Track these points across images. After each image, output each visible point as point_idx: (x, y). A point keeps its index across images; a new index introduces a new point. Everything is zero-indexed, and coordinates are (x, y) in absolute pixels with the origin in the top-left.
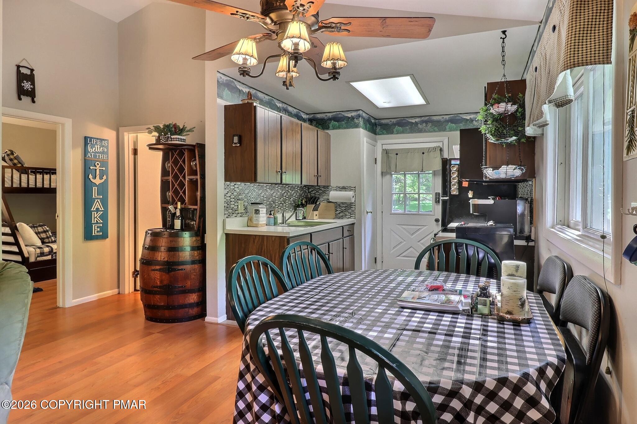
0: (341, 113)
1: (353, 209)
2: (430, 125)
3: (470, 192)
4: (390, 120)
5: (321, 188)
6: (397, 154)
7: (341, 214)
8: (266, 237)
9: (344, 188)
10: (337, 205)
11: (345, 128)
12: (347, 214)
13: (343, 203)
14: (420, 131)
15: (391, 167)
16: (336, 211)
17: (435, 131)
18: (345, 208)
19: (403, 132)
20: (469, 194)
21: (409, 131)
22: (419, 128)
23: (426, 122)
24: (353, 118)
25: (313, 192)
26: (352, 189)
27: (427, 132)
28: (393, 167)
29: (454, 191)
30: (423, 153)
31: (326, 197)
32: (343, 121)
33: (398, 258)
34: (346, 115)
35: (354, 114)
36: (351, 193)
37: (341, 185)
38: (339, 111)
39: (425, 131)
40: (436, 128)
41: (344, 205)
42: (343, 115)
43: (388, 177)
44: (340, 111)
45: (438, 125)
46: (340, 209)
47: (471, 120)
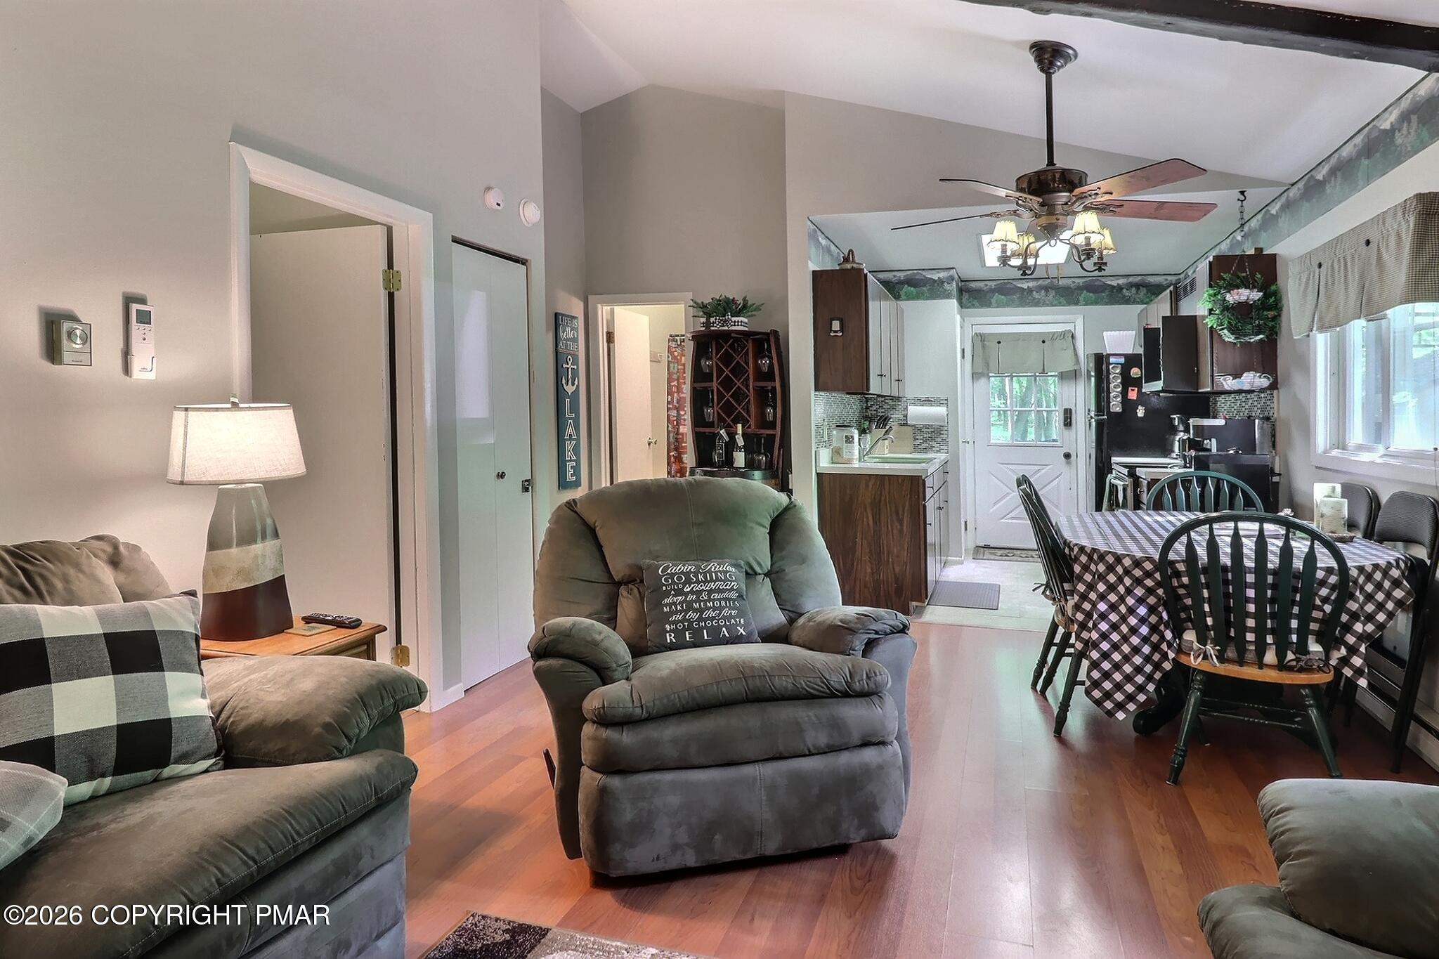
0: (920, 272)
1: (945, 436)
2: (1052, 293)
3: (1140, 407)
4: (986, 283)
5: (887, 401)
6: (999, 343)
7: (924, 446)
8: (887, 478)
9: (928, 401)
10: (917, 430)
11: (928, 298)
12: (935, 445)
13: (926, 427)
14: (1037, 304)
15: (991, 365)
16: (916, 439)
17: (1060, 304)
18: (930, 436)
19: (1007, 305)
20: (1138, 411)
21: (1017, 302)
22: (1035, 299)
23: (1046, 289)
24: (941, 282)
25: (874, 408)
26: (942, 402)
27: (1048, 305)
28: (993, 364)
29: (1116, 406)
30: (1044, 342)
31: (897, 416)
32: (924, 285)
34: (929, 276)
35: (942, 275)
36: (941, 410)
37: (923, 396)
38: (916, 270)
39: (1045, 304)
40: (1062, 300)
41: (928, 430)
42: (924, 276)
43: (983, 381)
44: (919, 270)
45: (1065, 294)
46: (922, 438)
47: (1120, 288)
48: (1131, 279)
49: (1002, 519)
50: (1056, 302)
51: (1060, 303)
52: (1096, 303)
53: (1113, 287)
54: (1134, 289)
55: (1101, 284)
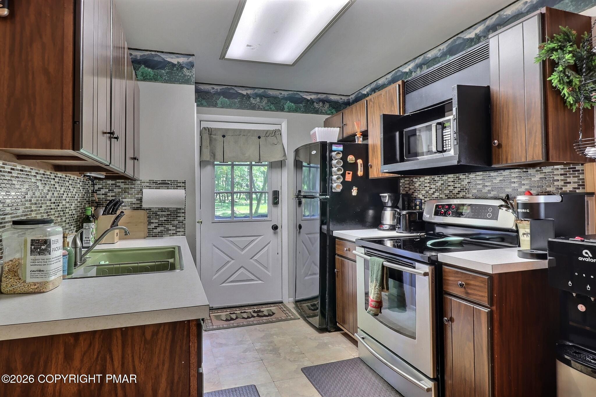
0: (159, 54)
1: (181, 219)
2: (265, 101)
3: (354, 188)
4: (214, 86)
5: (118, 184)
6: (224, 136)
7: (159, 229)
9: (164, 184)
10: (152, 214)
11: (166, 82)
12: (171, 227)
13: (162, 210)
14: (253, 107)
15: (217, 154)
16: (150, 223)
17: (270, 110)
18: (165, 218)
19: (230, 107)
20: (352, 191)
21: (238, 105)
22: (252, 103)
23: (261, 96)
24: (180, 67)
25: (103, 191)
26: (179, 185)
27: (261, 110)
28: (219, 154)
29: (337, 186)
30: (259, 137)
31: (129, 200)
32: (163, 68)
33: (224, 285)
34: (169, 60)
35: (182, 60)
36: (180, 193)
37: (159, 178)
38: (155, 51)
39: (259, 109)
40: (272, 106)
41: (164, 213)
42: (163, 59)
43: (209, 168)
44: (158, 52)
45: (275, 103)
46: (157, 221)
47: (312, 101)
48: (319, 96)
49: (223, 283)
50: (267, 108)
51: (271, 108)
52: (296, 111)
53: (308, 100)
54: (321, 103)
55: (299, 97)
